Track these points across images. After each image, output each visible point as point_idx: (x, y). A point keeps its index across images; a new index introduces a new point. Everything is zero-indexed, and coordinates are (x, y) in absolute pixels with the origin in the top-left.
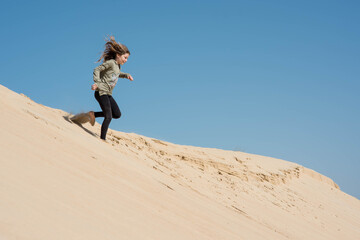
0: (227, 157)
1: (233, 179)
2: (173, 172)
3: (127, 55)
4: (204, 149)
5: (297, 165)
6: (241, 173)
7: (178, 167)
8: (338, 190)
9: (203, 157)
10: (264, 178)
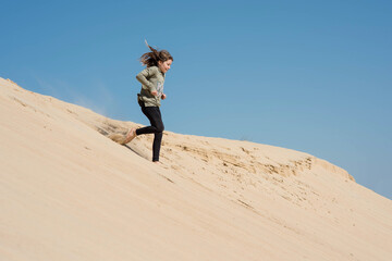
0: (233, 147)
1: (240, 170)
2: (174, 164)
3: (169, 61)
4: (208, 139)
5: (309, 155)
6: (248, 164)
7: (180, 158)
8: (353, 183)
9: (207, 148)
10: (273, 169)
